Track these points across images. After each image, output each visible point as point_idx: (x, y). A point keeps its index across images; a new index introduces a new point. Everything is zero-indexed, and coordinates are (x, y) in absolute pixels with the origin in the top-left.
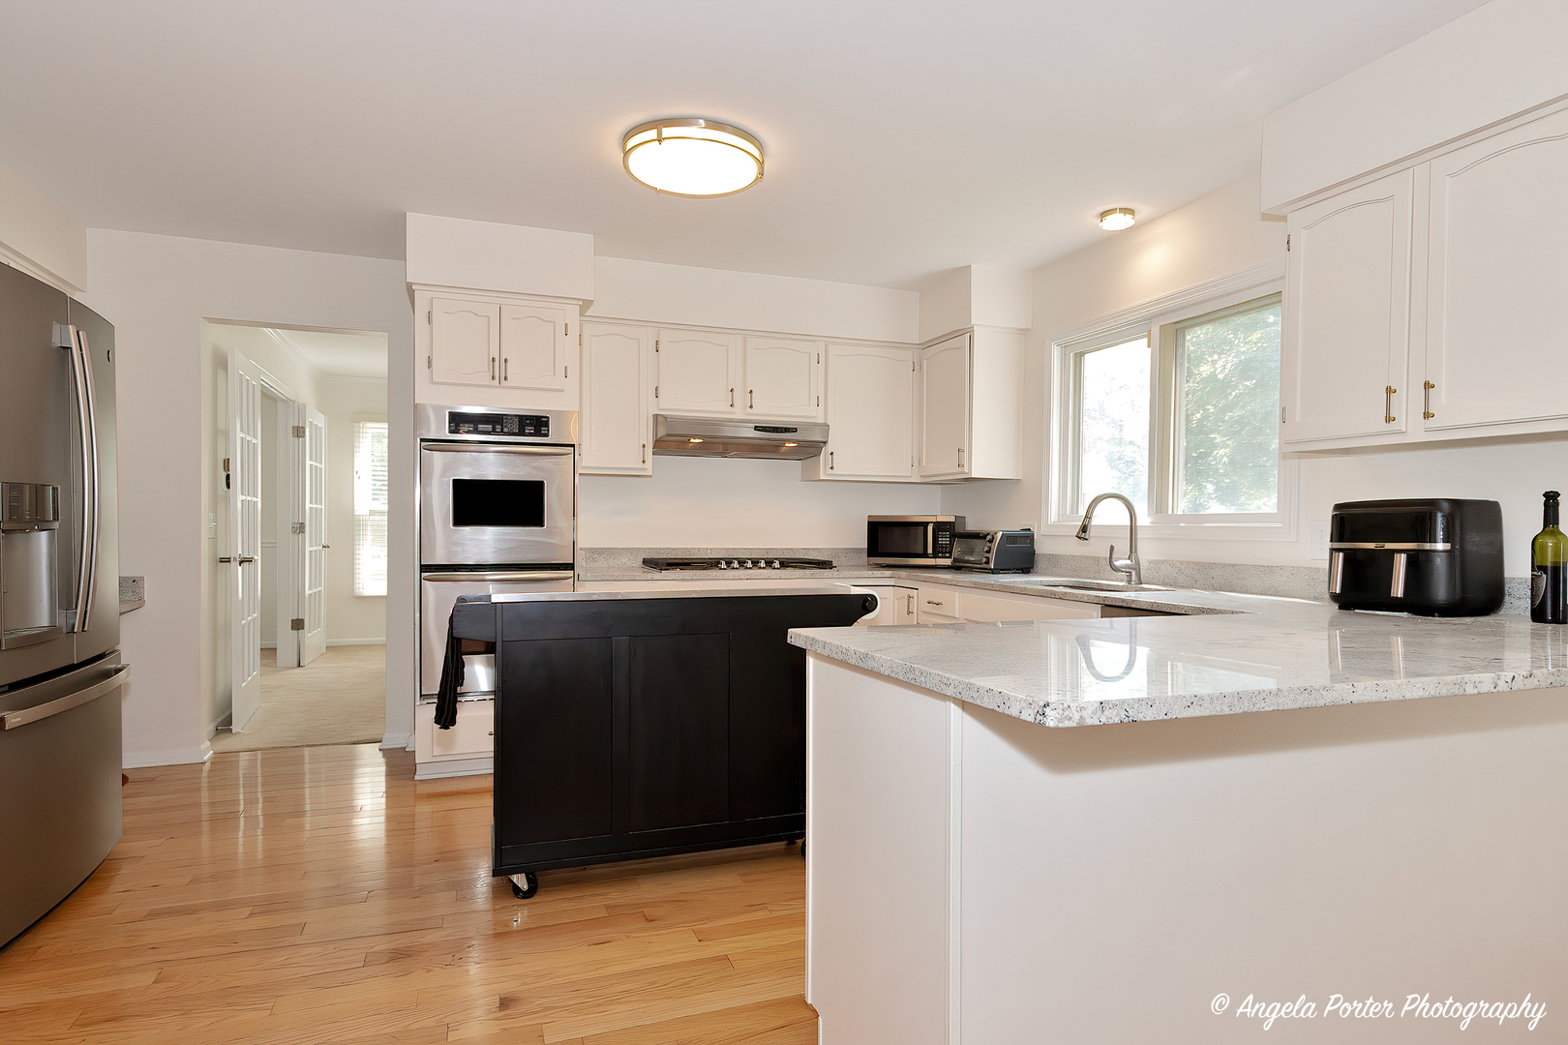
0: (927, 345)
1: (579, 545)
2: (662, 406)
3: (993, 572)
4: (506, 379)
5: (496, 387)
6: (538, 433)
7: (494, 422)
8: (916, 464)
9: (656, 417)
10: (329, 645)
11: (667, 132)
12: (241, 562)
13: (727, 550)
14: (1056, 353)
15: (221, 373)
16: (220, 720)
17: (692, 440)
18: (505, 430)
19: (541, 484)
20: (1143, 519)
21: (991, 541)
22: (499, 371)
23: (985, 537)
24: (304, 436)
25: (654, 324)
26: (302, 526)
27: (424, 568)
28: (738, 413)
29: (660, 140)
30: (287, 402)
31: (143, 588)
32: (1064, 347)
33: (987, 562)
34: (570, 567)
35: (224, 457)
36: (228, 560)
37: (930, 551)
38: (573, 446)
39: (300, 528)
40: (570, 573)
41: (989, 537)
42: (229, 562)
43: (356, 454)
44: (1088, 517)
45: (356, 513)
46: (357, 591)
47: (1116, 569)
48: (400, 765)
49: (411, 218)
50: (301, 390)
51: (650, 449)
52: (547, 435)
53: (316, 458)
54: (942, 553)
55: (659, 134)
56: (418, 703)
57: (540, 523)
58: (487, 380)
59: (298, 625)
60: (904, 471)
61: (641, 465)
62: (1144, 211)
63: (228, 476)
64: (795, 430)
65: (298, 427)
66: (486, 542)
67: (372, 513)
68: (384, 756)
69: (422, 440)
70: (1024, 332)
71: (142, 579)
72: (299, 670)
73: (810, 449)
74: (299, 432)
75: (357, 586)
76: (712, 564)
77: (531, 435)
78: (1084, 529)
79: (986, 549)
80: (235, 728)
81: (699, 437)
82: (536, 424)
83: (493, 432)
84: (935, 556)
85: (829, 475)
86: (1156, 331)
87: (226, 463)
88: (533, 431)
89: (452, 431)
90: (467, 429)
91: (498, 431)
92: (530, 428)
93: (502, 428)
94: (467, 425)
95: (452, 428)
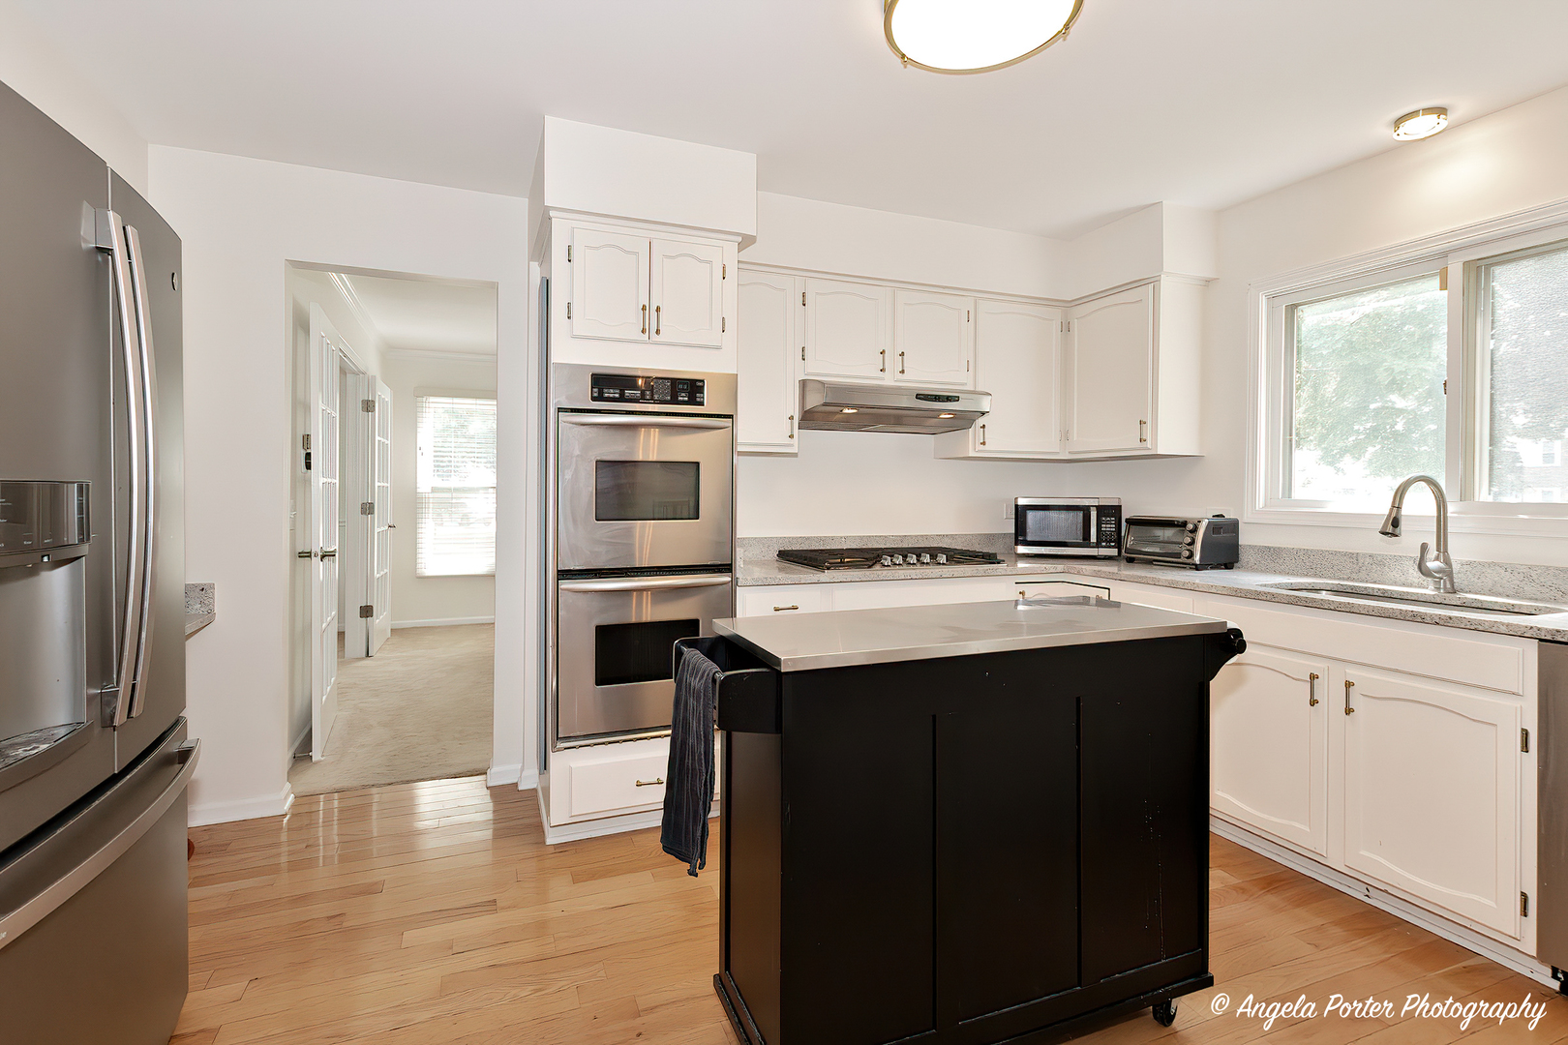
0: (1078, 302)
2: (810, 370)
3: (1197, 568)
4: (658, 332)
5: (643, 342)
6: (693, 401)
8: (1064, 436)
9: (804, 383)
10: (394, 627)
12: (323, 557)
13: (861, 538)
14: (1264, 305)
15: (301, 334)
16: (297, 744)
17: (846, 411)
18: (656, 397)
19: (696, 464)
21: (1195, 530)
22: (650, 322)
23: (1184, 524)
24: (373, 411)
25: (801, 273)
26: (372, 505)
27: (561, 574)
28: (889, 380)
30: (358, 373)
31: (213, 598)
32: (1274, 299)
33: (1191, 556)
34: (730, 569)
35: (302, 433)
36: (308, 555)
37: (1093, 539)
38: (730, 416)
39: (368, 509)
40: (730, 577)
41: (1190, 526)
42: (310, 556)
43: (419, 430)
44: (1397, 505)
45: (419, 490)
46: (419, 571)
49: (550, 121)
50: (369, 361)
51: (796, 422)
52: (702, 404)
53: (384, 435)
54: (1106, 541)
57: (697, 516)
58: (636, 334)
59: (366, 611)
60: (1052, 447)
61: (790, 442)
62: (1465, 110)
63: (308, 456)
64: (956, 399)
65: (368, 401)
67: (434, 490)
68: (492, 796)
69: (560, 410)
70: (1208, 282)
71: (212, 586)
72: (368, 662)
73: (963, 421)
74: (368, 406)
75: (419, 566)
76: (873, 560)
77: (684, 403)
78: (1396, 523)
79: (1189, 540)
80: (316, 755)
81: (853, 408)
82: (688, 390)
83: (641, 399)
84: (1098, 545)
85: (979, 451)
86: (1455, 270)
87: (307, 439)
88: (686, 399)
89: (594, 399)
90: (611, 395)
91: (648, 397)
92: (683, 394)
93: (652, 395)
94: (612, 391)
95: (596, 395)
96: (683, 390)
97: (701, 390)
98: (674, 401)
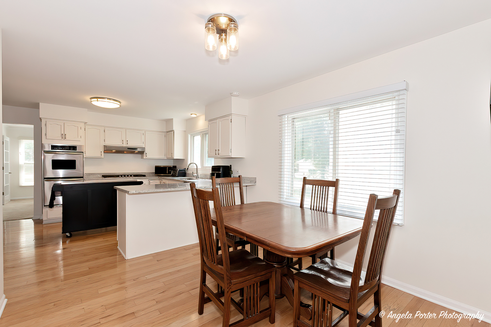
0: (167, 132)
1: (84, 173)
2: (106, 144)
3: (177, 177)
4: (65, 138)
5: (63, 140)
6: (74, 150)
7: (63, 147)
8: (166, 155)
9: (104, 146)
11: (99, 100)
14: (189, 136)
17: (113, 151)
18: (66, 149)
19: (75, 161)
20: (199, 167)
21: (177, 171)
22: (64, 136)
24: (3, 144)
25: (103, 126)
26: (3, 168)
27: (45, 178)
28: (124, 145)
29: (97, 101)
32: (191, 135)
34: (83, 177)
38: (83, 152)
40: (82, 179)
43: (20, 148)
45: (20, 164)
46: (20, 185)
47: (194, 176)
48: (38, 222)
49: (41, 104)
51: (103, 153)
52: (76, 150)
53: (7, 150)
55: (97, 100)
56: (43, 207)
57: (75, 168)
58: (61, 138)
59: (3, 193)
60: (163, 157)
61: (101, 156)
62: (198, 115)
64: (137, 149)
66: (61, 173)
67: (25, 164)
68: (33, 221)
69: (44, 151)
70: (185, 131)
72: (3, 205)
73: (142, 153)
75: (20, 183)
76: (118, 176)
77: (72, 150)
81: (115, 150)
83: (63, 149)
84: (168, 174)
85: (146, 157)
86: (201, 134)
89: (52, 149)
94: (56, 148)
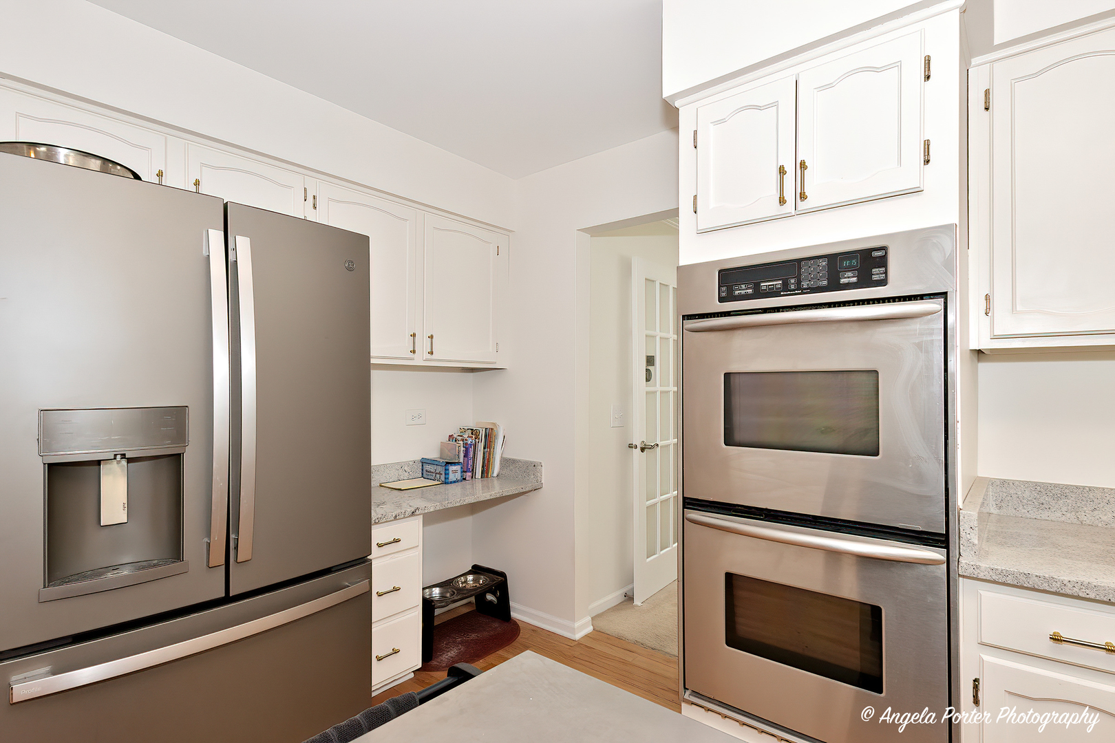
6: (865, 281)
12: (643, 450)
27: (687, 502)
34: (940, 541)
38: (942, 296)
52: (883, 282)
69: (683, 318)
71: (539, 465)
77: (850, 286)
80: (636, 600)
82: (860, 266)
83: (784, 290)
88: (854, 280)
89: (721, 300)
90: (743, 292)
91: (793, 287)
92: (850, 274)
93: (799, 282)
94: (743, 286)
95: (724, 295)
96: (848, 269)
97: (883, 262)
98: (835, 286)
